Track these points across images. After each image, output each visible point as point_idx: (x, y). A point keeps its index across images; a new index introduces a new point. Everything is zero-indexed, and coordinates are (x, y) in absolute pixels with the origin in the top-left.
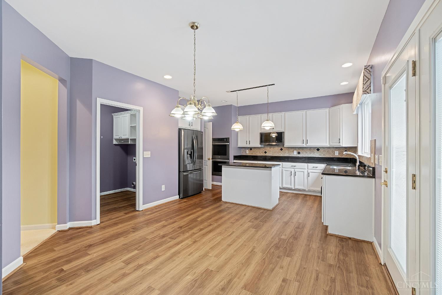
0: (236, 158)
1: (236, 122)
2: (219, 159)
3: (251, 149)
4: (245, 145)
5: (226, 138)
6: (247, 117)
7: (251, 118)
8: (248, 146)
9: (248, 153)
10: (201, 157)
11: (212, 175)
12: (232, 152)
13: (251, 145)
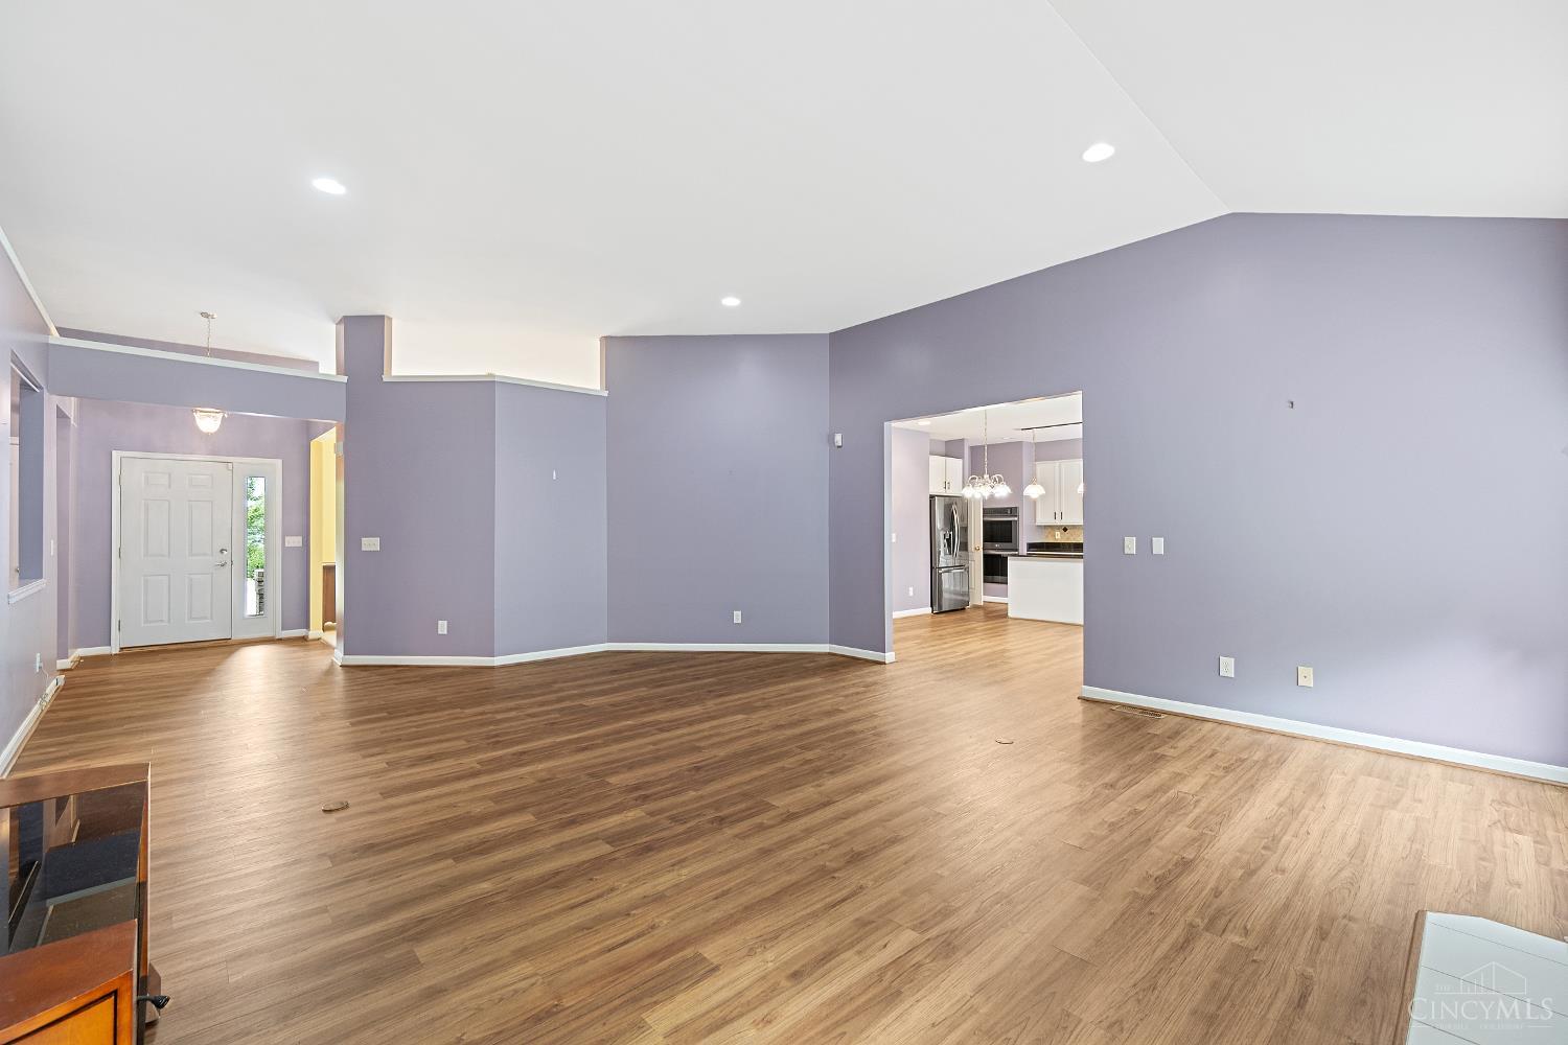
0: (1031, 546)
1: (1032, 481)
2: (997, 550)
3: (1065, 530)
4: (1052, 522)
5: (1011, 508)
6: (1057, 463)
7: (1063, 466)
8: (1058, 522)
9: (1059, 537)
10: (964, 546)
11: (985, 581)
12: (1025, 537)
13: (1065, 522)
